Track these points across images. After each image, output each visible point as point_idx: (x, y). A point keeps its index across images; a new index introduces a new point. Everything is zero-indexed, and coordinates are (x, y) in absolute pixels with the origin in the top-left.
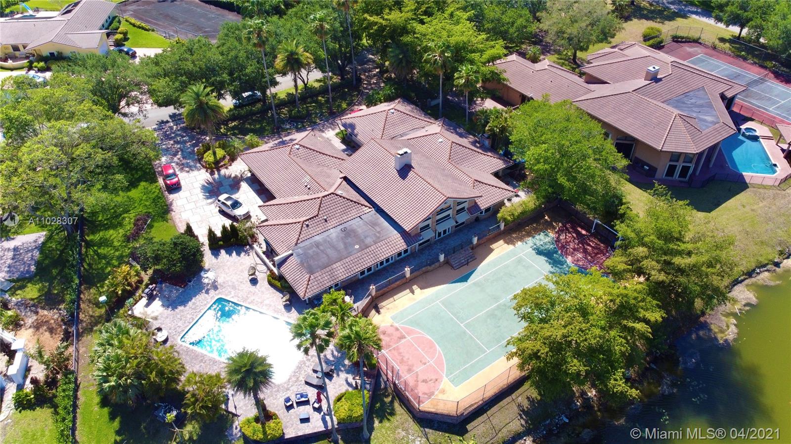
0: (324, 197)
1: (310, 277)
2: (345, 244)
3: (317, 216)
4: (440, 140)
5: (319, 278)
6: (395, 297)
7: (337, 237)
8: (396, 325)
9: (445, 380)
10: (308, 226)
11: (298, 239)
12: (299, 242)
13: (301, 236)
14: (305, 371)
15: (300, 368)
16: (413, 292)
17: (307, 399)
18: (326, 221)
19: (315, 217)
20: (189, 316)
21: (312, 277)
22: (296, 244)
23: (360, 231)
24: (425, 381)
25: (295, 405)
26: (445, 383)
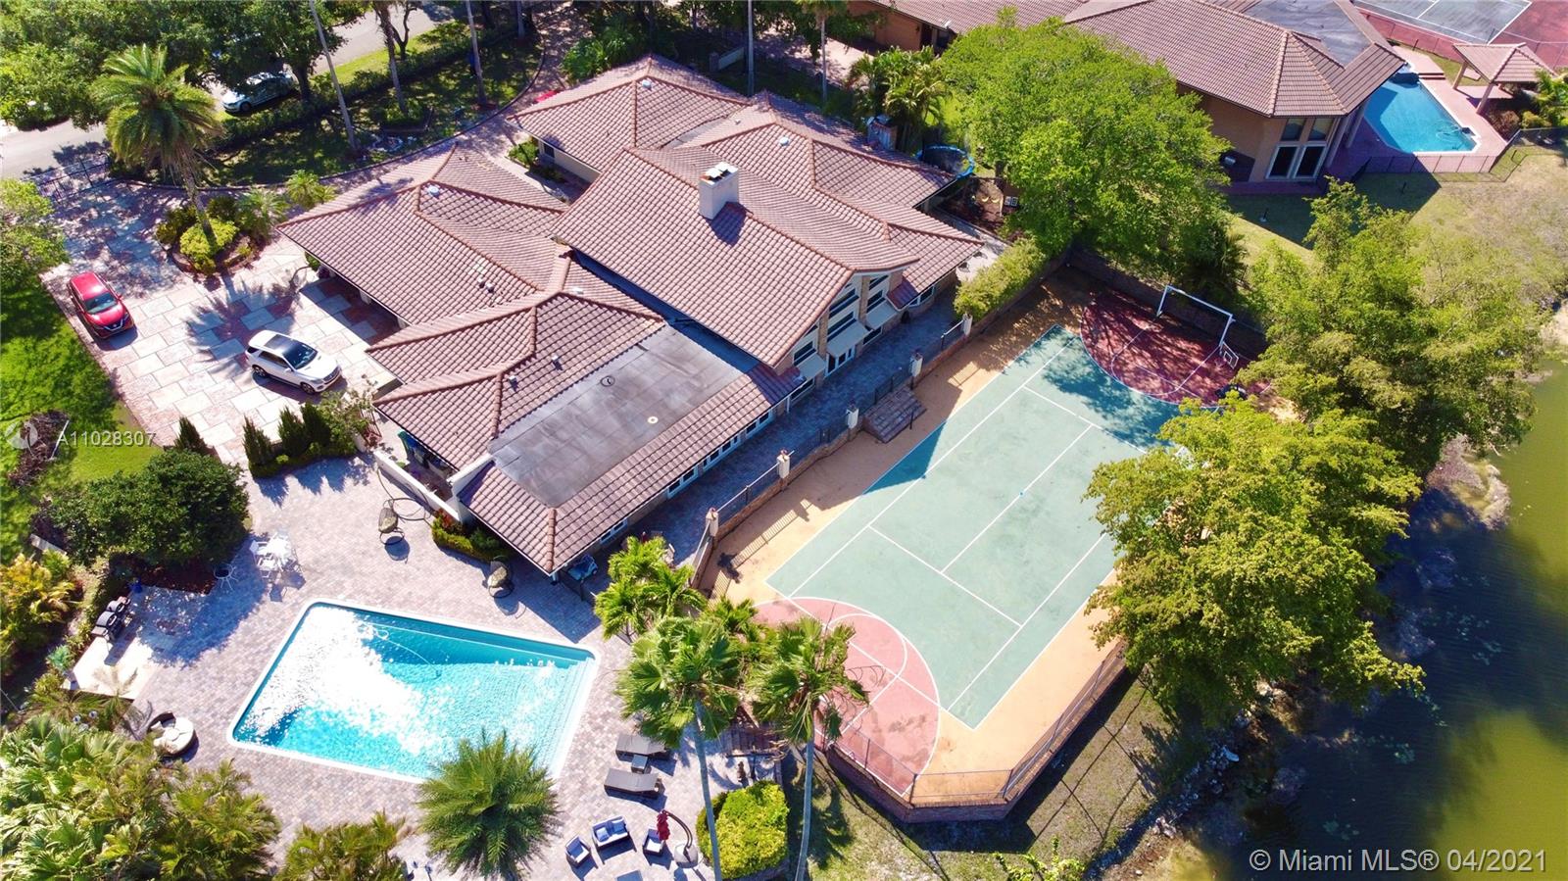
0: (540, 306)
1: (555, 513)
2: (621, 417)
3: (533, 355)
4: (783, 140)
5: (579, 512)
6: (767, 534)
7: (597, 402)
8: (788, 598)
9: (943, 714)
10: (514, 384)
11: (499, 422)
12: (501, 428)
13: (505, 413)
14: (596, 758)
15: (582, 753)
16: (803, 514)
17: (626, 834)
18: (558, 366)
19: (529, 358)
20: (241, 667)
21: (561, 514)
22: (495, 436)
23: (649, 380)
24: (894, 727)
25: (596, 856)
26: (946, 723)
